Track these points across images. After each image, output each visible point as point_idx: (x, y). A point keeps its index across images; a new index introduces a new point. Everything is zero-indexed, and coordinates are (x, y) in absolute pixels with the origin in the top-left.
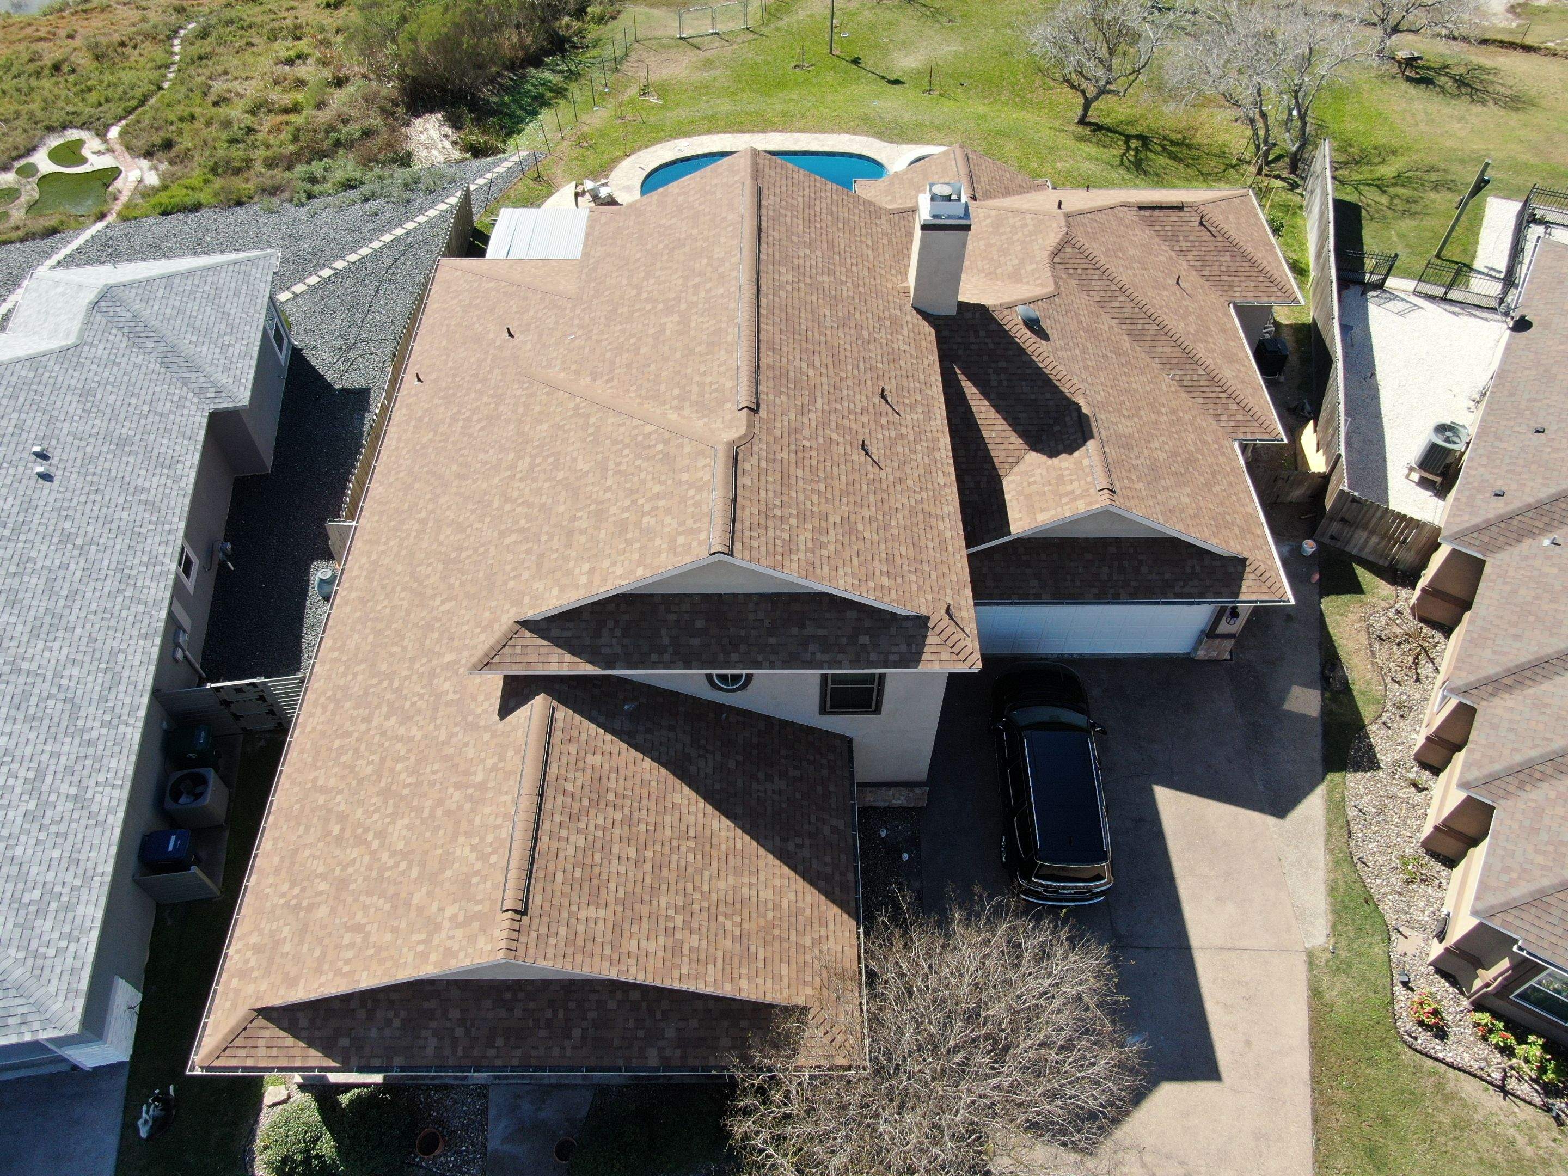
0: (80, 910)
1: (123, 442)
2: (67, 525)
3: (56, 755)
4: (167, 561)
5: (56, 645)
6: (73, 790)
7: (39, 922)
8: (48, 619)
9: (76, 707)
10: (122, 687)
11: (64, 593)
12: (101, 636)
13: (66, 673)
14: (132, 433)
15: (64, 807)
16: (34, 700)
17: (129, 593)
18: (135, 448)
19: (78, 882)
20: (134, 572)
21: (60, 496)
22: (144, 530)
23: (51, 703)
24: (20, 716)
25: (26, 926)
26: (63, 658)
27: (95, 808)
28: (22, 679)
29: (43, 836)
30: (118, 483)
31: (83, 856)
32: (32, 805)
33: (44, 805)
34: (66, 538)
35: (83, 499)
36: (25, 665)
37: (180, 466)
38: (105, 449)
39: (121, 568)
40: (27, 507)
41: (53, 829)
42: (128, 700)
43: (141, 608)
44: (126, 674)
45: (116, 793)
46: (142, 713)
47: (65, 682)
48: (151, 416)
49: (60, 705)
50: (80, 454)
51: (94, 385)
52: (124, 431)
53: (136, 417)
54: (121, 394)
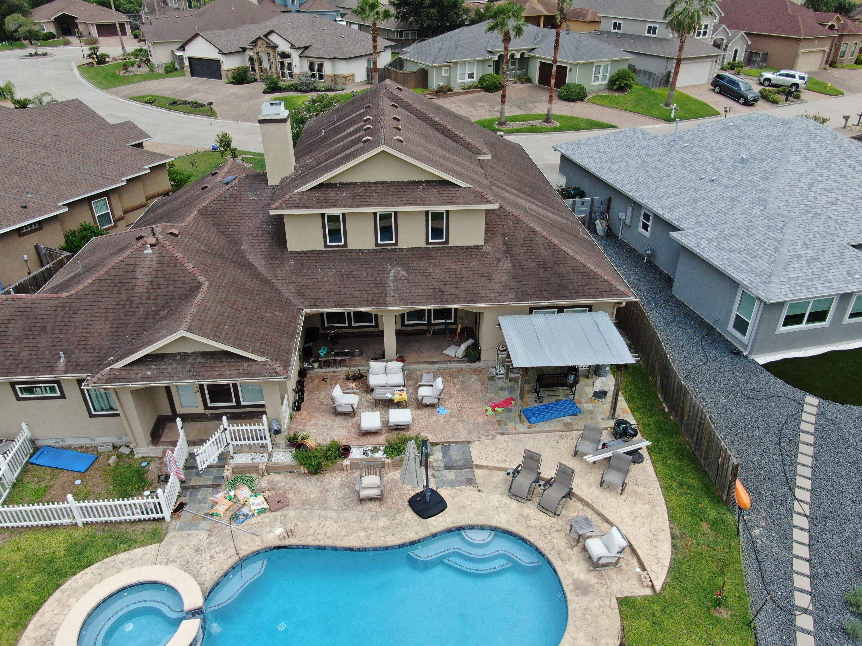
1: (696, 201)
5: (636, 165)
6: (595, 157)
7: (577, 146)
8: (646, 165)
9: (614, 163)
10: (608, 172)
11: (650, 170)
12: (627, 173)
14: (698, 205)
15: (593, 155)
16: (625, 157)
17: (633, 182)
18: (689, 203)
19: (575, 152)
20: (639, 185)
21: (688, 179)
22: (651, 193)
23: (621, 160)
24: (624, 154)
26: (630, 164)
27: (586, 159)
28: (634, 156)
30: (678, 194)
31: (579, 155)
32: (601, 151)
33: (598, 152)
34: (669, 176)
35: (681, 184)
36: (637, 158)
37: (668, 211)
38: (698, 195)
39: (644, 183)
40: (691, 171)
42: (603, 172)
43: (625, 183)
48: (701, 213)
51: (735, 203)
52: (701, 203)
53: (705, 208)
54: (723, 209)
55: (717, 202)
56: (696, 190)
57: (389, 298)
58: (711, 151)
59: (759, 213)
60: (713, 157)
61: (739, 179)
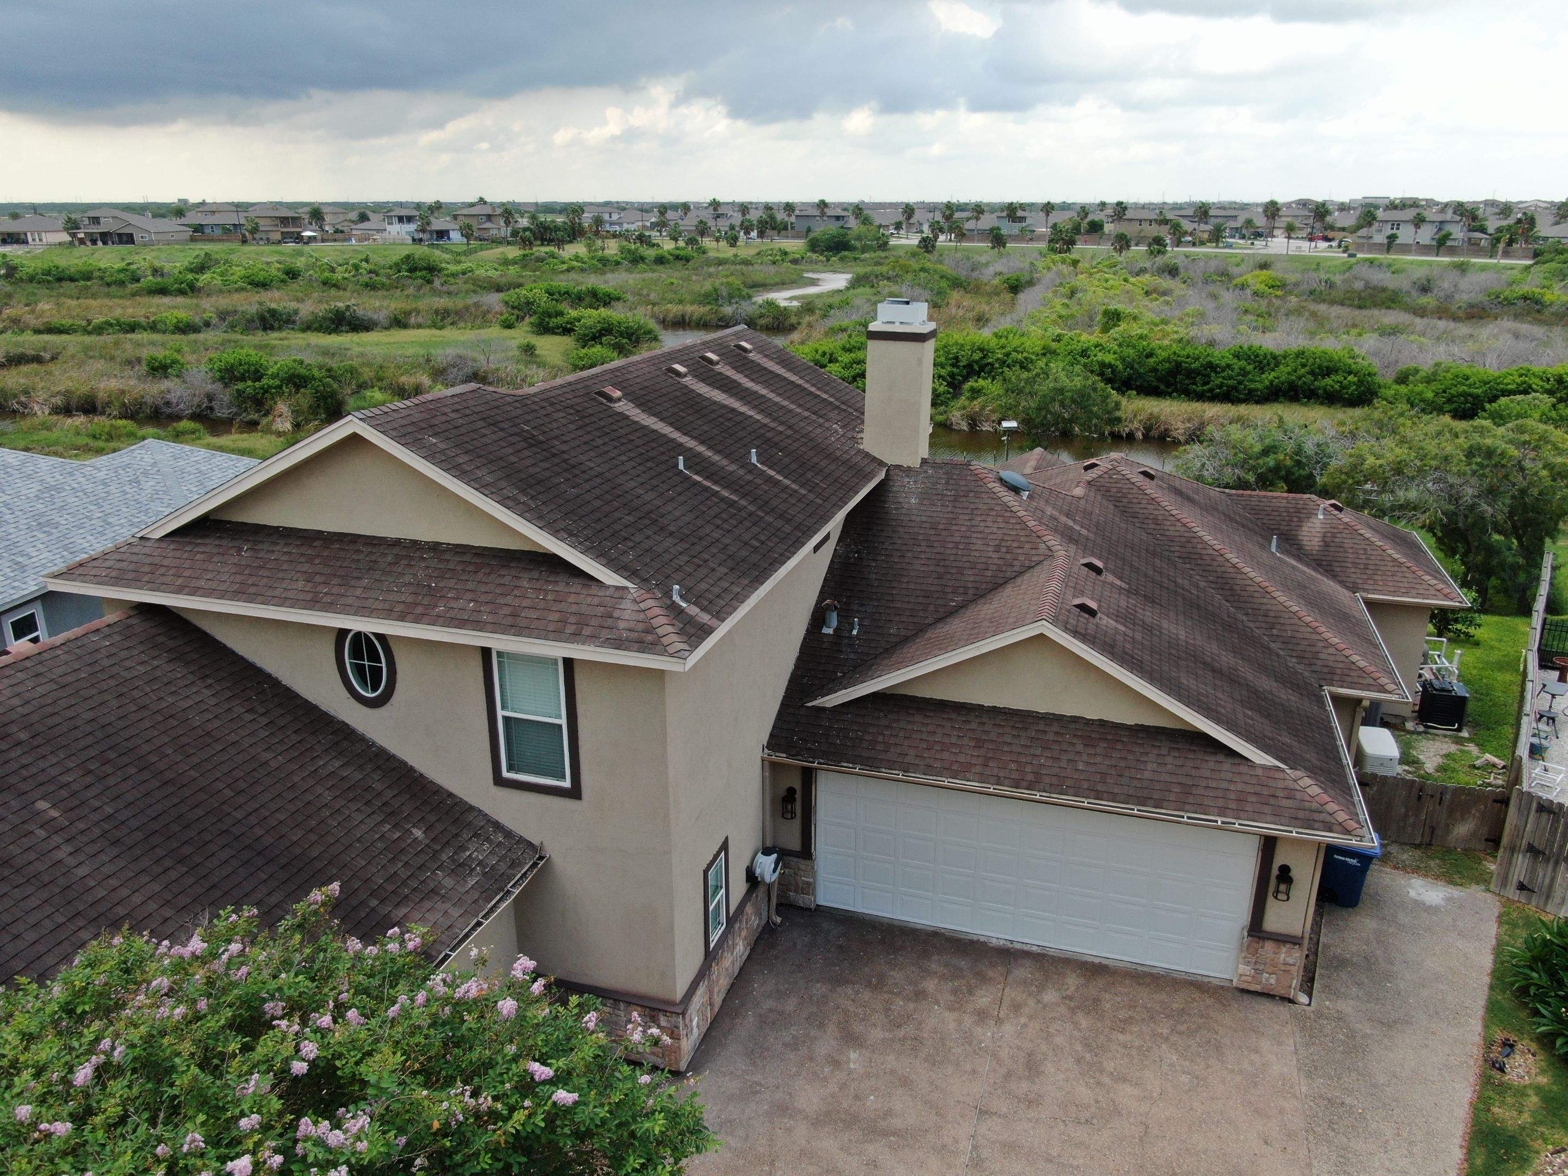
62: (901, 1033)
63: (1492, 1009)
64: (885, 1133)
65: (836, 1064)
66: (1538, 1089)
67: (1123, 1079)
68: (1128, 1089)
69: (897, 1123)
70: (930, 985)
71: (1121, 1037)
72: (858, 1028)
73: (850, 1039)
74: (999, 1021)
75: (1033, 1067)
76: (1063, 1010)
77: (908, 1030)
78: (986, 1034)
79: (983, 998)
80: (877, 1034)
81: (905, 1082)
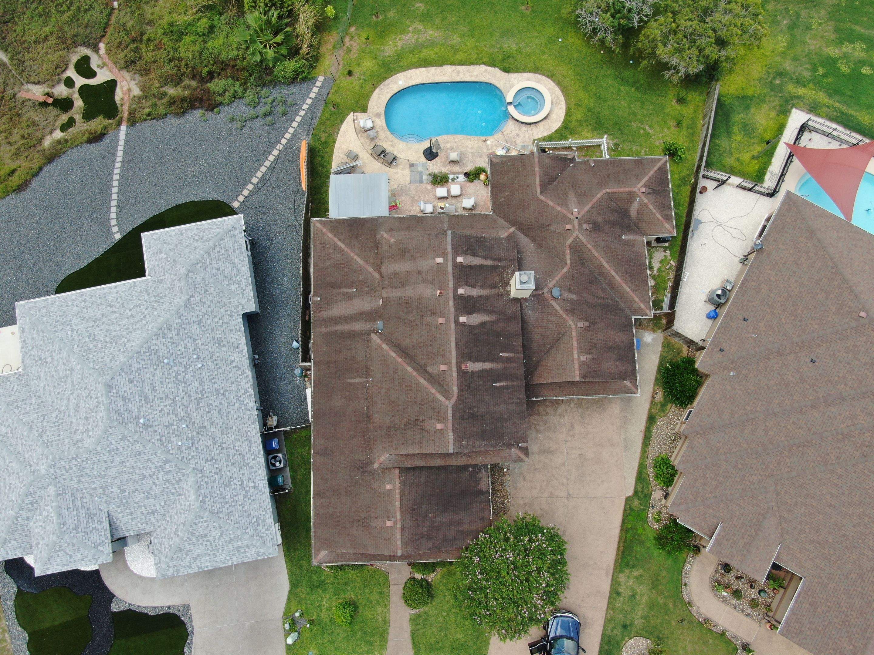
0: (267, 521)
1: (220, 341)
2: (216, 386)
3: (244, 474)
4: (250, 390)
5: (230, 435)
6: (253, 485)
7: (258, 527)
8: (224, 426)
9: (243, 456)
10: (253, 445)
11: (225, 414)
12: (240, 427)
13: (236, 445)
14: (220, 336)
15: (252, 491)
16: (231, 457)
17: (243, 408)
18: (224, 343)
19: (264, 513)
20: (242, 399)
21: (209, 374)
22: (239, 380)
23: (236, 457)
24: (230, 464)
25: (256, 529)
26: (233, 439)
27: (260, 489)
28: (225, 451)
29: (250, 501)
30: (224, 361)
31: (262, 504)
32: (244, 492)
33: (247, 491)
34: (218, 391)
35: (216, 372)
36: (224, 446)
37: (240, 346)
38: (215, 347)
39: (237, 398)
40: (202, 383)
41: (252, 498)
42: (256, 449)
43: (248, 412)
44: (253, 440)
45: (264, 482)
46: (262, 452)
47: (237, 448)
48: (224, 325)
49: (239, 457)
50: (208, 353)
51: (201, 317)
52: (218, 336)
53: (219, 328)
54: (211, 318)
55: (209, 328)
56: (212, 354)
57: (447, 219)
58: (174, 399)
59: (196, 296)
60: (178, 389)
61: (182, 343)
62: (547, 426)
63: (656, 379)
64: (551, 452)
65: (537, 438)
66: (660, 403)
67: (588, 424)
68: (590, 427)
69: (552, 449)
70: (548, 410)
71: (587, 413)
72: (538, 427)
73: (538, 431)
74: (564, 416)
75: (572, 427)
76: (575, 408)
77: (547, 425)
78: (562, 421)
79: (560, 410)
80: (542, 428)
81: (551, 439)
